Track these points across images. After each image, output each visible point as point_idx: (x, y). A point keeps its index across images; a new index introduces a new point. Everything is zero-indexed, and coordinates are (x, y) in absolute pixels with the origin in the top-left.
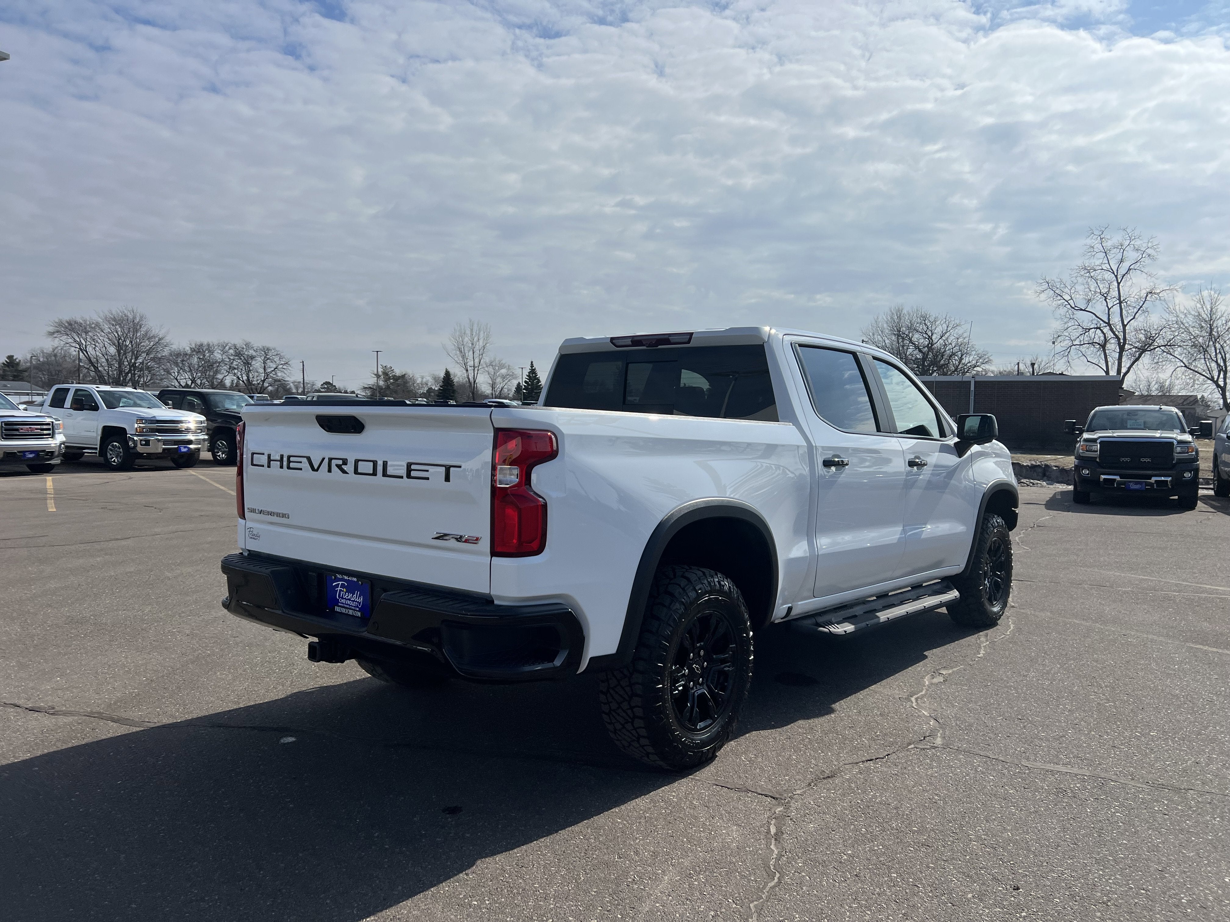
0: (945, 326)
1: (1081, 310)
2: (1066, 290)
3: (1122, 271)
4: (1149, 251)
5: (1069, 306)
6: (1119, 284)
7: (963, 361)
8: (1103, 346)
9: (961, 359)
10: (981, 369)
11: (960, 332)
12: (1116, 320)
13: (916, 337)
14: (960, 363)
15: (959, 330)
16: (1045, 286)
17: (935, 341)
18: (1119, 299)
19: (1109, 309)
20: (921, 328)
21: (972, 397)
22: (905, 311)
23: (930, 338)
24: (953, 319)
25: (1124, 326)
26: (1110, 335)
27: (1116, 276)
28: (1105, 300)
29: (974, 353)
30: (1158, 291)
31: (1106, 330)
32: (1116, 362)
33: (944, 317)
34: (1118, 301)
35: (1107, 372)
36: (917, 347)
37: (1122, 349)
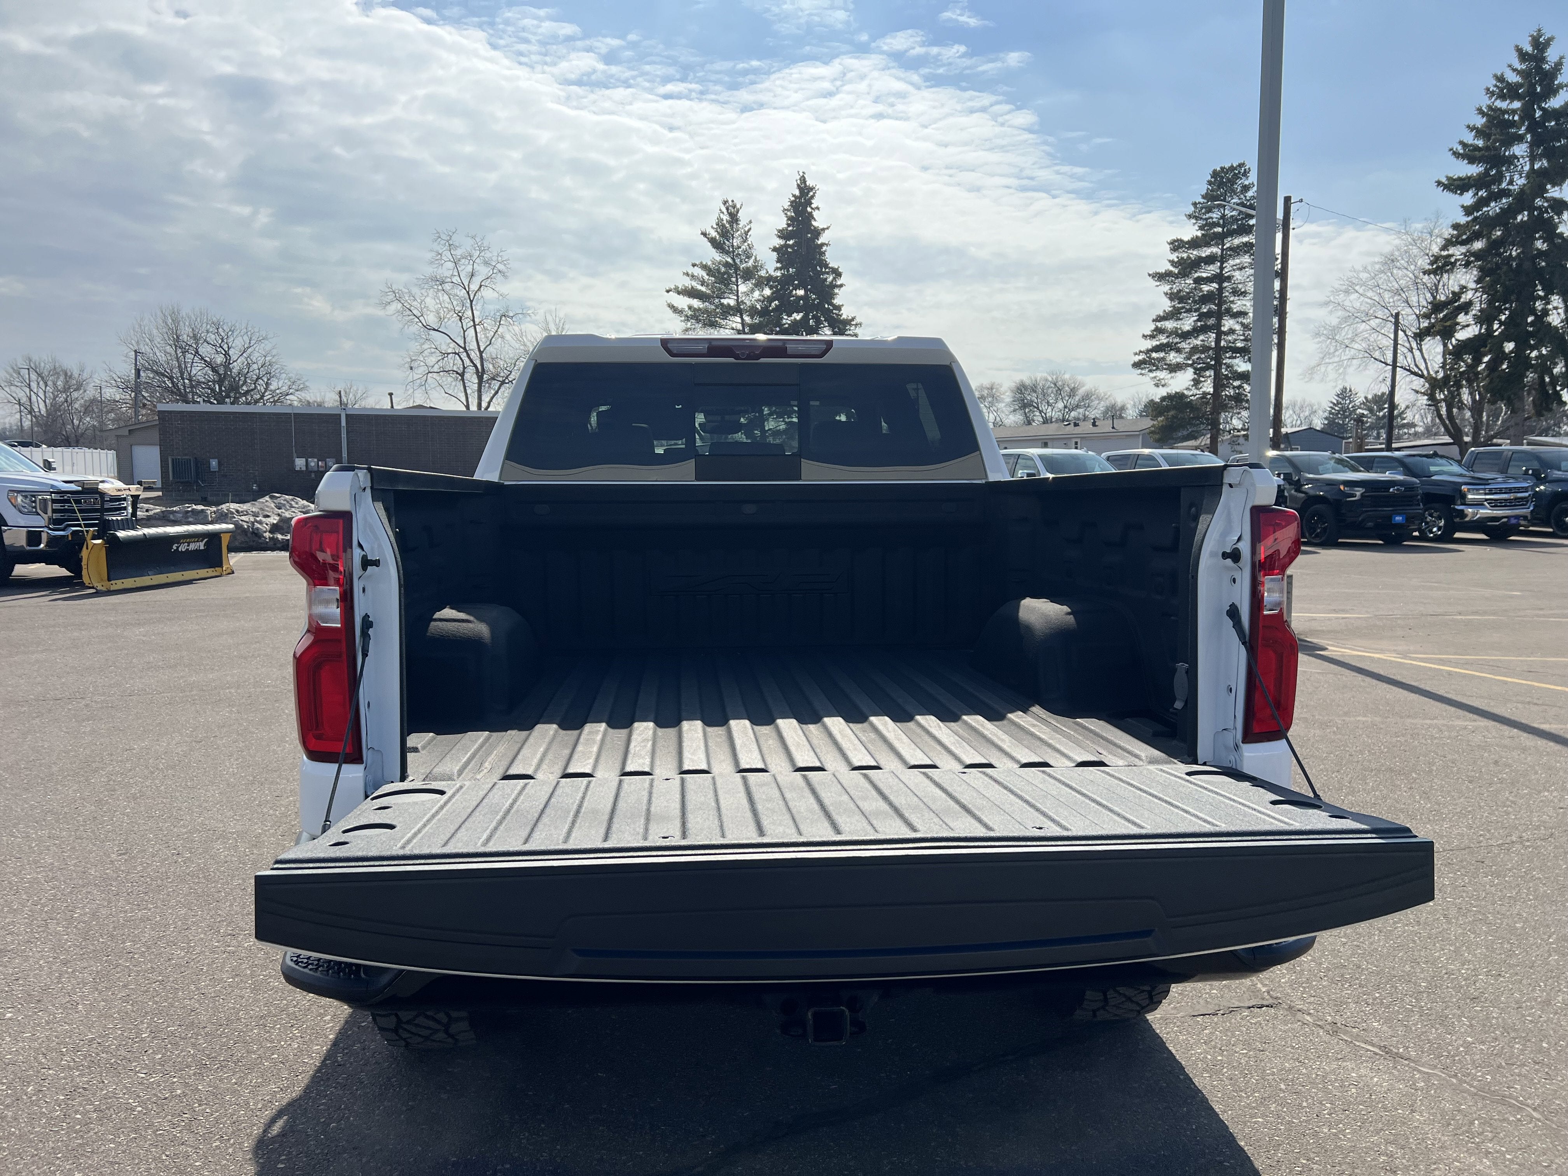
0: (246, 338)
1: (434, 330)
2: (415, 303)
3: (474, 287)
4: (500, 267)
5: (420, 324)
6: (471, 302)
7: (272, 387)
8: (462, 375)
9: (267, 384)
10: (296, 398)
11: (268, 348)
12: (472, 345)
13: (205, 350)
14: (266, 390)
15: (267, 346)
16: (391, 296)
17: (234, 358)
18: (473, 320)
19: (464, 332)
20: (211, 338)
21: (344, 435)
22: (183, 313)
23: (226, 354)
24: (257, 330)
25: (481, 353)
26: (467, 362)
27: (468, 293)
28: (460, 320)
29: (284, 376)
30: (511, 314)
31: (464, 356)
32: (476, 393)
33: (244, 326)
34: (472, 323)
35: (467, 407)
36: (209, 364)
37: (480, 378)
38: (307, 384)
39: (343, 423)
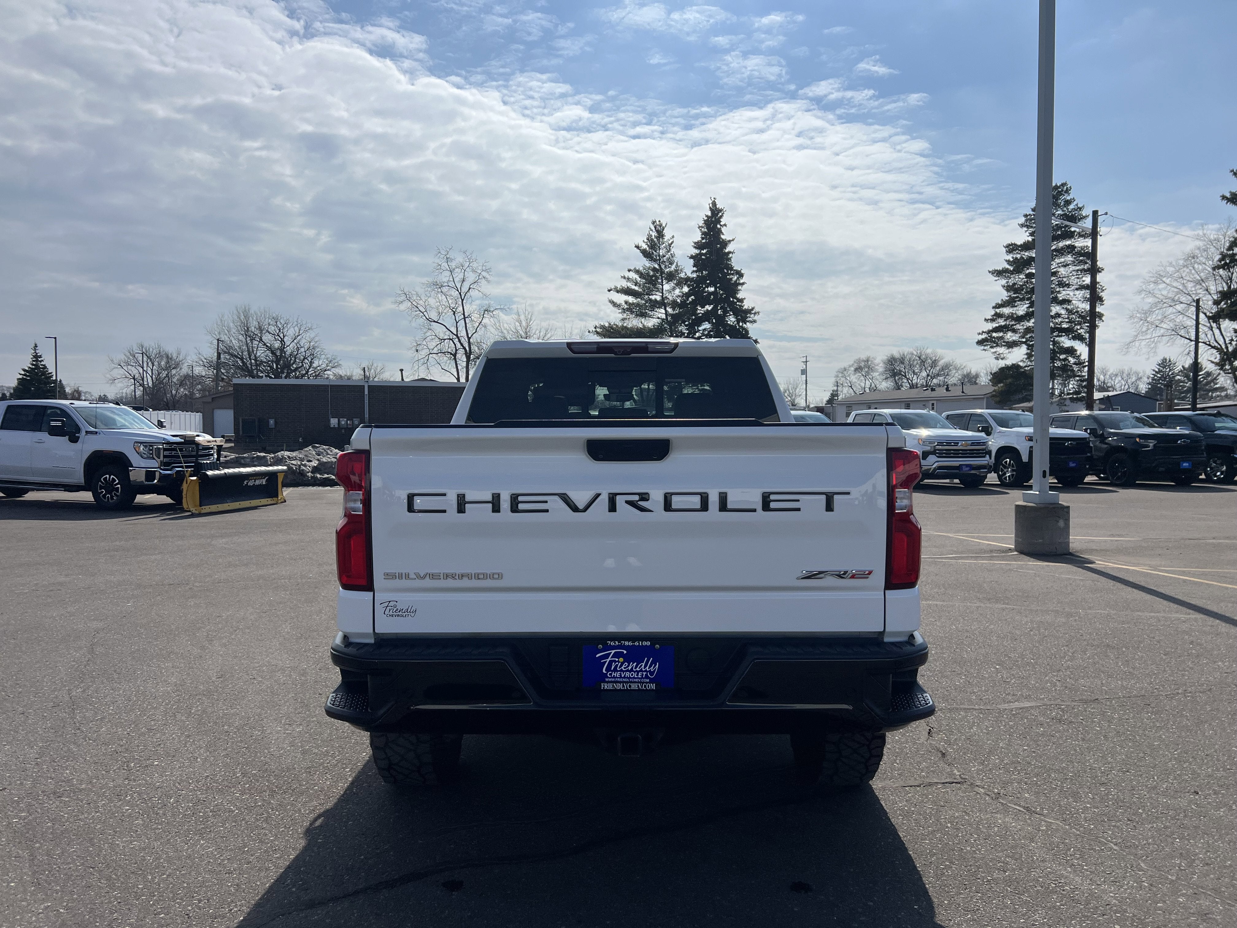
0: (297, 329)
1: (434, 321)
2: (421, 302)
3: (465, 289)
4: (484, 274)
5: (424, 317)
6: (463, 300)
7: (314, 365)
8: (455, 355)
9: (311, 363)
10: (332, 373)
11: (312, 336)
12: (463, 333)
13: (267, 338)
14: (310, 367)
15: (311, 334)
16: (403, 298)
17: (287, 343)
18: (464, 314)
19: (457, 323)
20: (272, 329)
21: (366, 401)
22: (252, 311)
23: (282, 341)
24: (304, 323)
25: (469, 338)
26: (459, 346)
27: (460, 293)
28: (454, 314)
29: (323, 356)
30: (492, 309)
31: (456, 341)
32: (465, 369)
33: (295, 319)
34: (462, 316)
35: (458, 379)
36: (269, 348)
37: (468, 358)
38: (340, 362)
39: (366, 392)
